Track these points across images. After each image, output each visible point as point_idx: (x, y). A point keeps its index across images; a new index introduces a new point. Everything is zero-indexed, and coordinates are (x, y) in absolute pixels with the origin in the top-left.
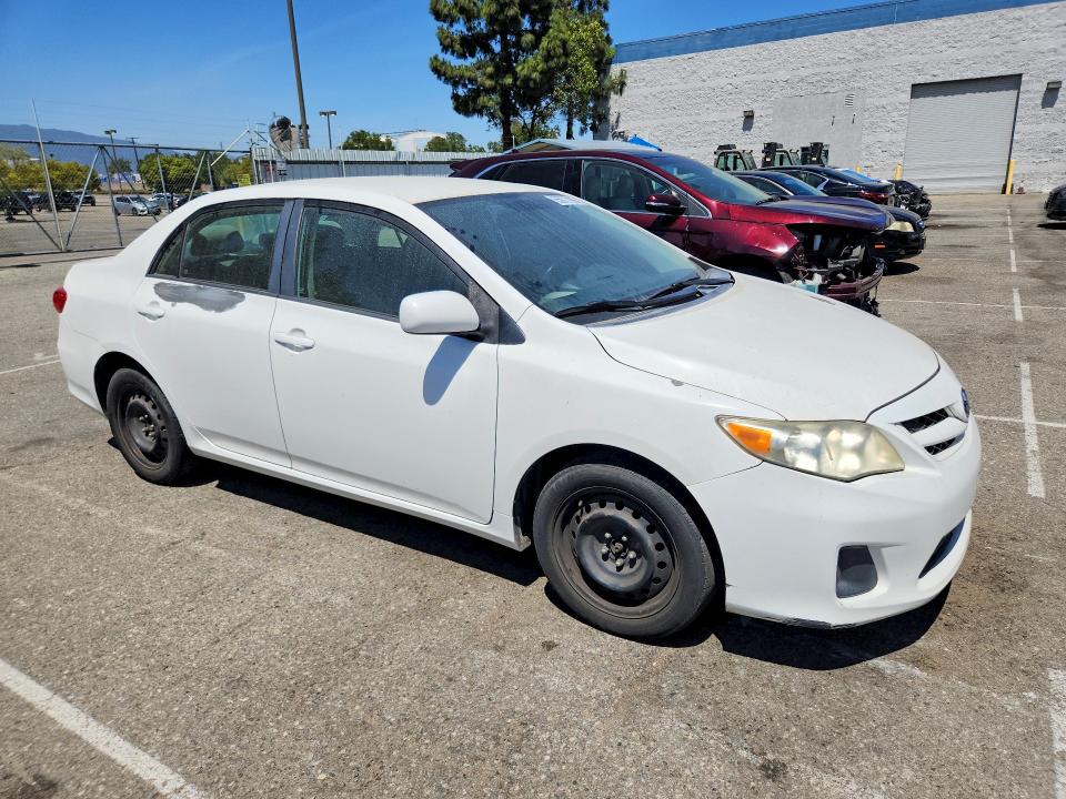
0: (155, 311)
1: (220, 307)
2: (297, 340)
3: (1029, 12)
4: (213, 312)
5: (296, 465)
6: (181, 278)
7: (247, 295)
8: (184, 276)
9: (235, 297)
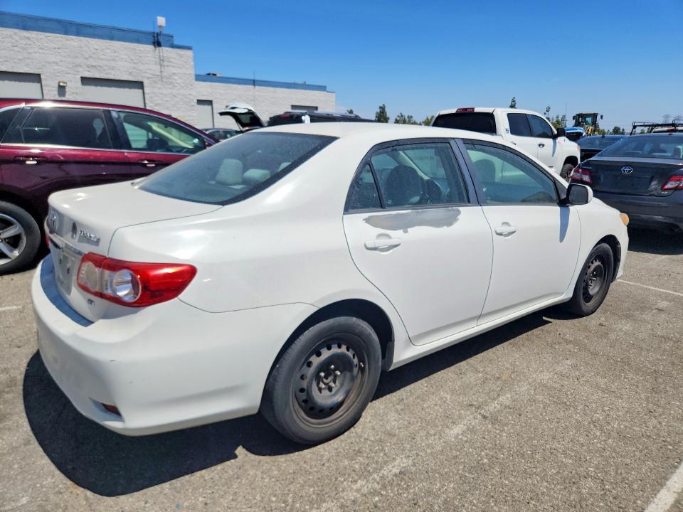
0: (383, 242)
1: (449, 222)
2: (506, 229)
3: (34, 36)
4: (445, 227)
5: (481, 321)
6: (388, 208)
7: (461, 209)
8: (390, 206)
9: (452, 213)
